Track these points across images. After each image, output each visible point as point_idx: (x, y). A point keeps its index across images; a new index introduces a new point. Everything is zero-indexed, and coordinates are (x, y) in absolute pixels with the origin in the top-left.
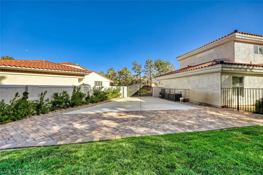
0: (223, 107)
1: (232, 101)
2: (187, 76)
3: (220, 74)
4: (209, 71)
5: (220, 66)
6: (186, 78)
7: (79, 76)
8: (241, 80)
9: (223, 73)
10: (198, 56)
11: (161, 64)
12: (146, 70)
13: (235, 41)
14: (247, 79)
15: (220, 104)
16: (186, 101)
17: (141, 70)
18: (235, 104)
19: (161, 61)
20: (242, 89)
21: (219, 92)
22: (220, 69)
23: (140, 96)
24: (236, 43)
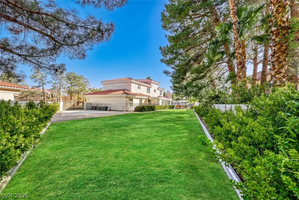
0: (126, 111)
1: (129, 109)
2: (111, 97)
3: (125, 98)
4: (122, 96)
5: (126, 94)
6: (110, 98)
7: (14, 91)
8: (132, 100)
9: (127, 97)
10: (116, 84)
11: (75, 78)
12: (54, 82)
13: (132, 83)
14: (134, 100)
15: (125, 110)
16: (110, 110)
17: (47, 81)
18: (130, 110)
19: (74, 74)
20: (132, 104)
21: (125, 105)
22: (126, 96)
23: (74, 110)
24: (132, 84)
